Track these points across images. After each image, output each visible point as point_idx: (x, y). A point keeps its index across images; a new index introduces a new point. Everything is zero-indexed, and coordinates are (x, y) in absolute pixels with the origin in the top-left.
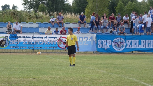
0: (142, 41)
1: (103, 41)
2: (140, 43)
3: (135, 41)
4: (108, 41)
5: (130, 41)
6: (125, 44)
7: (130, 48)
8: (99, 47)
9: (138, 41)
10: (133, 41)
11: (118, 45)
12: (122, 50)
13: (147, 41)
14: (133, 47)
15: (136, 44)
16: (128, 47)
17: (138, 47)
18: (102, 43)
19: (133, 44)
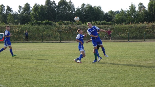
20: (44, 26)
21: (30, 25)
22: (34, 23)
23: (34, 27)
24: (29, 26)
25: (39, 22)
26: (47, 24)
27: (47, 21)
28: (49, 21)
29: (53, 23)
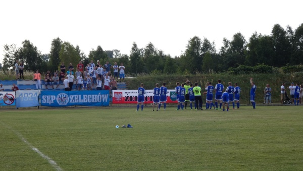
0: (84, 96)
1: (48, 97)
2: (82, 98)
3: (78, 96)
4: (52, 96)
5: (73, 96)
6: (68, 99)
7: (73, 102)
8: (43, 102)
9: (80, 96)
10: (75, 96)
11: (62, 100)
12: (66, 104)
13: (89, 96)
14: (76, 102)
15: (78, 98)
16: (71, 102)
17: (80, 102)
18: (46, 99)
19: (76, 99)
20: (257, 75)
21: (231, 73)
22: (239, 70)
23: (238, 76)
24: (229, 75)
25: (247, 67)
26: (262, 70)
27: (263, 65)
28: (267, 66)
29: (274, 69)
